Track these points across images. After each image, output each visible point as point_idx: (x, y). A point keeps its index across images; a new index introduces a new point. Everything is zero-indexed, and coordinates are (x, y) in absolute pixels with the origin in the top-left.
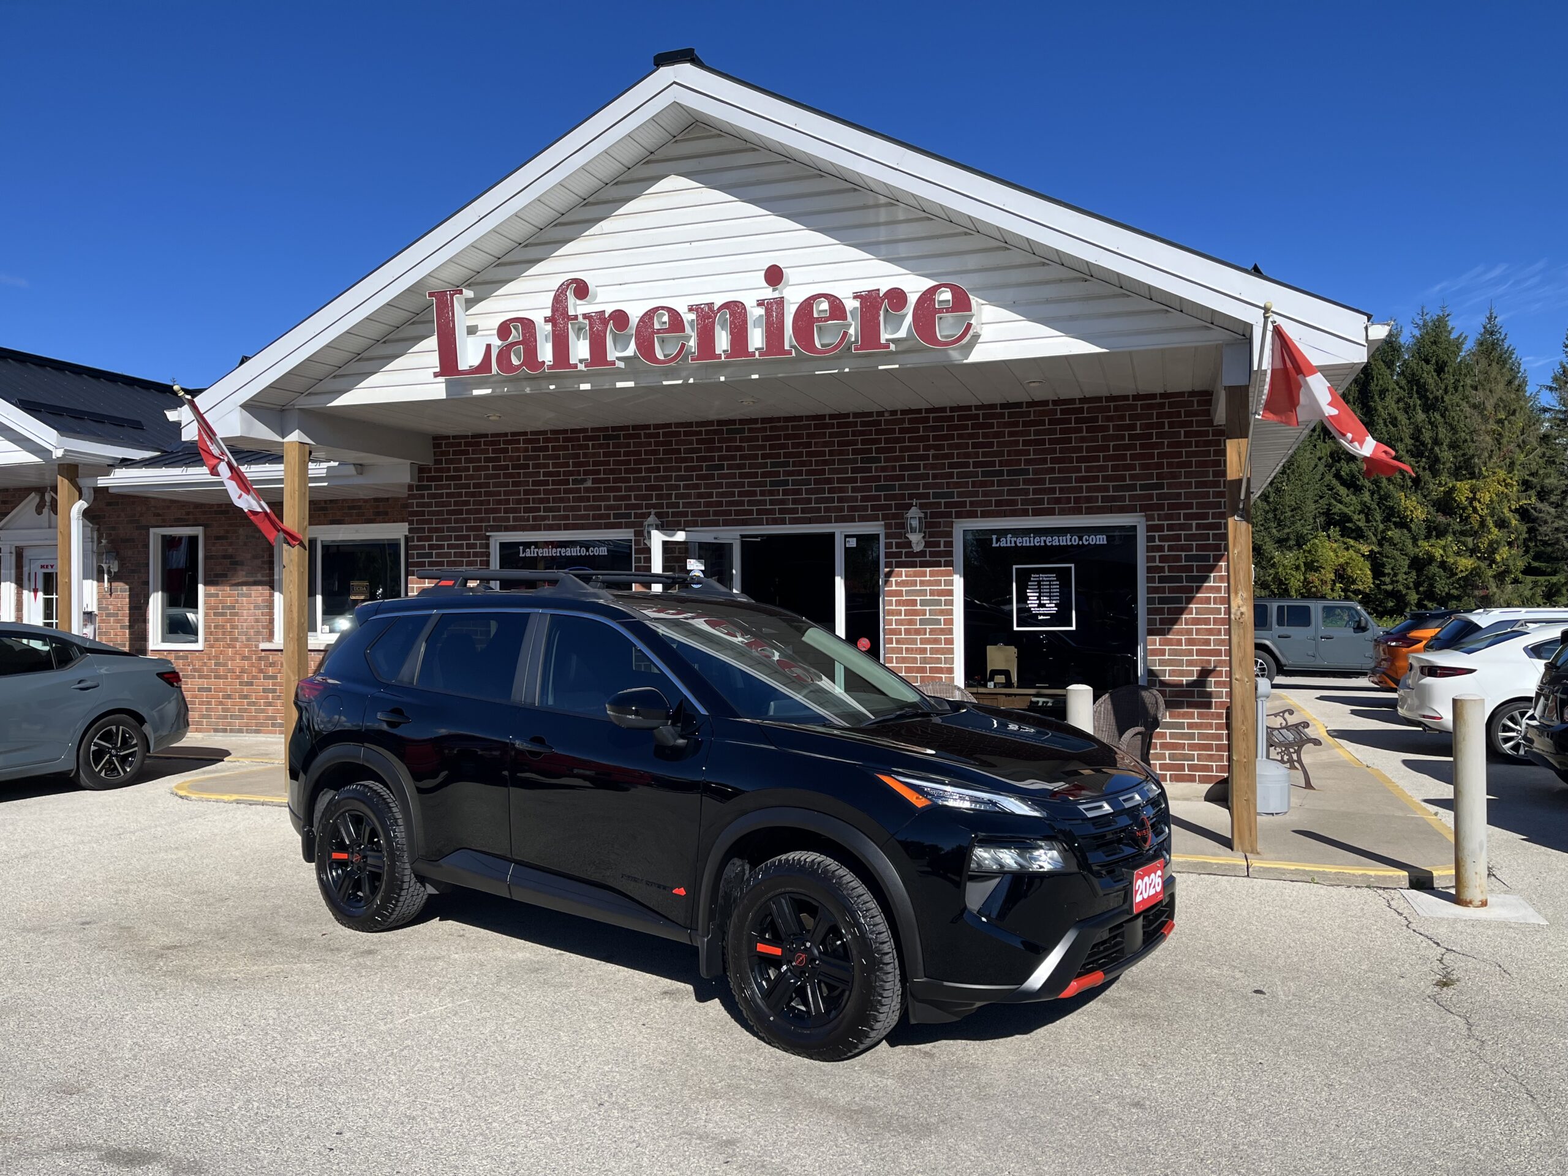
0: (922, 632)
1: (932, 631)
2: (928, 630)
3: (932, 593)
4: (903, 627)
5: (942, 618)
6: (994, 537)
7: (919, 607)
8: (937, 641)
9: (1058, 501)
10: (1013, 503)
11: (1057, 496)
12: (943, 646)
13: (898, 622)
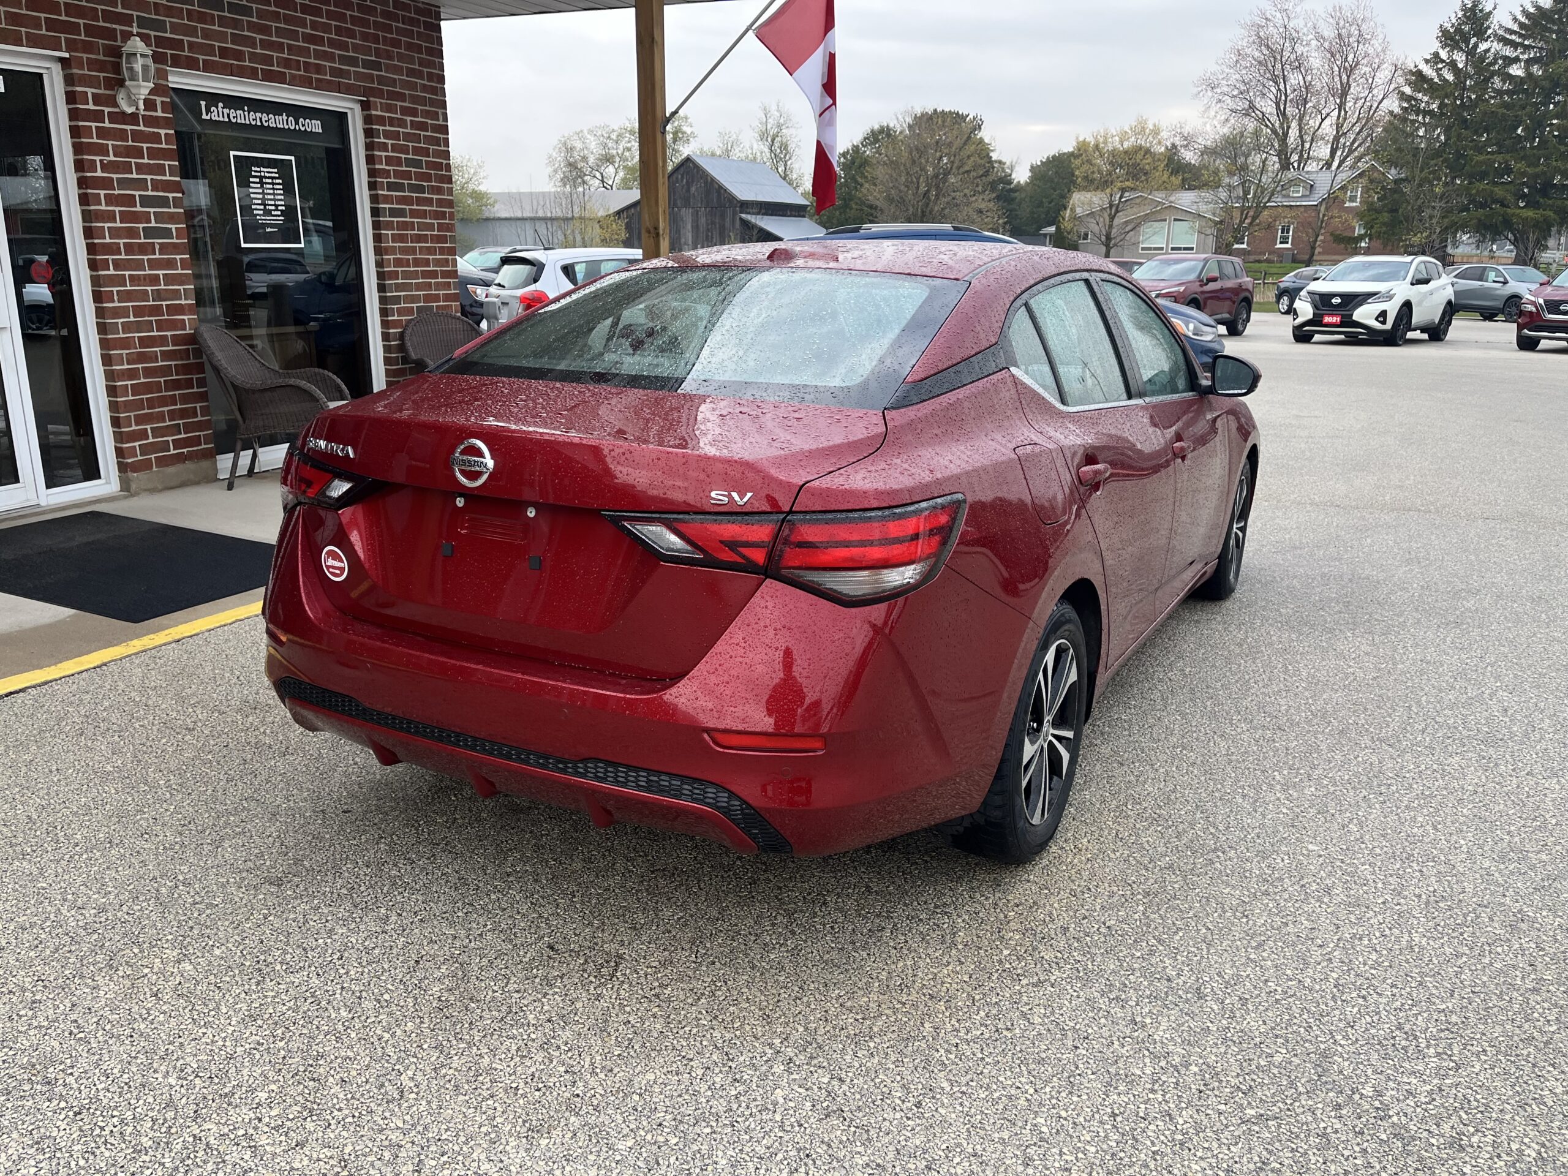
0: (150, 249)
1: (164, 248)
2: (157, 247)
3: (156, 186)
4: (121, 241)
5: (173, 227)
6: (203, 103)
7: (139, 209)
8: (170, 264)
9: (287, 63)
10: (239, 56)
11: (285, 56)
12: (179, 271)
13: (115, 233)
